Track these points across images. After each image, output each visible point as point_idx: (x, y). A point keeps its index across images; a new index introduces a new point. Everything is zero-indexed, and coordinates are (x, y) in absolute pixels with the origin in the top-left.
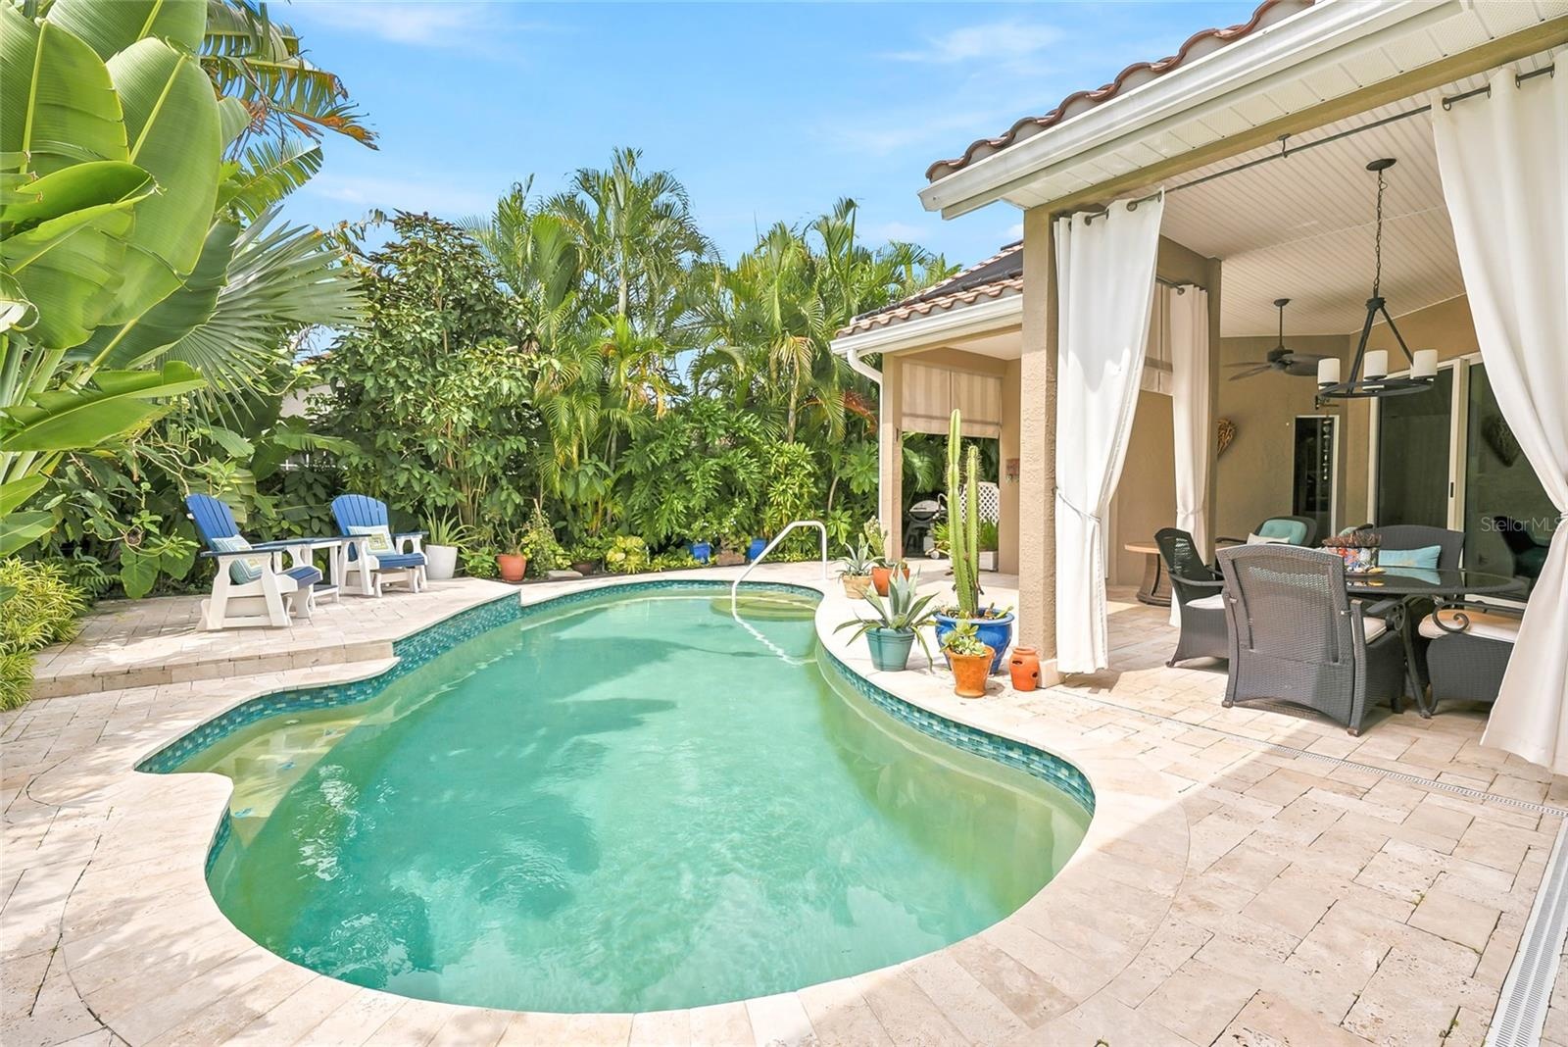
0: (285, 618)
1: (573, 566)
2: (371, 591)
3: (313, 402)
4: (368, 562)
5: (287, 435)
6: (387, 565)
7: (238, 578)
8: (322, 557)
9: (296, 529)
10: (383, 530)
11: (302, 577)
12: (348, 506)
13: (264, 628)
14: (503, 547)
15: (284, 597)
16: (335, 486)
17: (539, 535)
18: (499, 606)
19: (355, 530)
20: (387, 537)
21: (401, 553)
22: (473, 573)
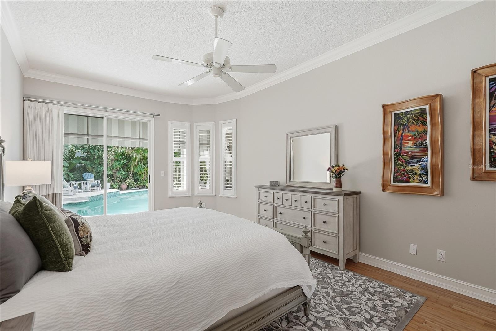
0: (72, 194)
1: (138, 187)
2: (89, 191)
3: (83, 152)
4: (89, 185)
5: (76, 161)
6: (93, 186)
7: (64, 187)
8: (80, 184)
9: (77, 179)
10: (93, 179)
11: (75, 188)
12: (86, 175)
13: (68, 195)
14: (122, 183)
15: (72, 190)
16: (86, 170)
17: (130, 180)
18: (114, 193)
19: (87, 179)
20: (94, 181)
21: (96, 183)
22: (114, 188)
